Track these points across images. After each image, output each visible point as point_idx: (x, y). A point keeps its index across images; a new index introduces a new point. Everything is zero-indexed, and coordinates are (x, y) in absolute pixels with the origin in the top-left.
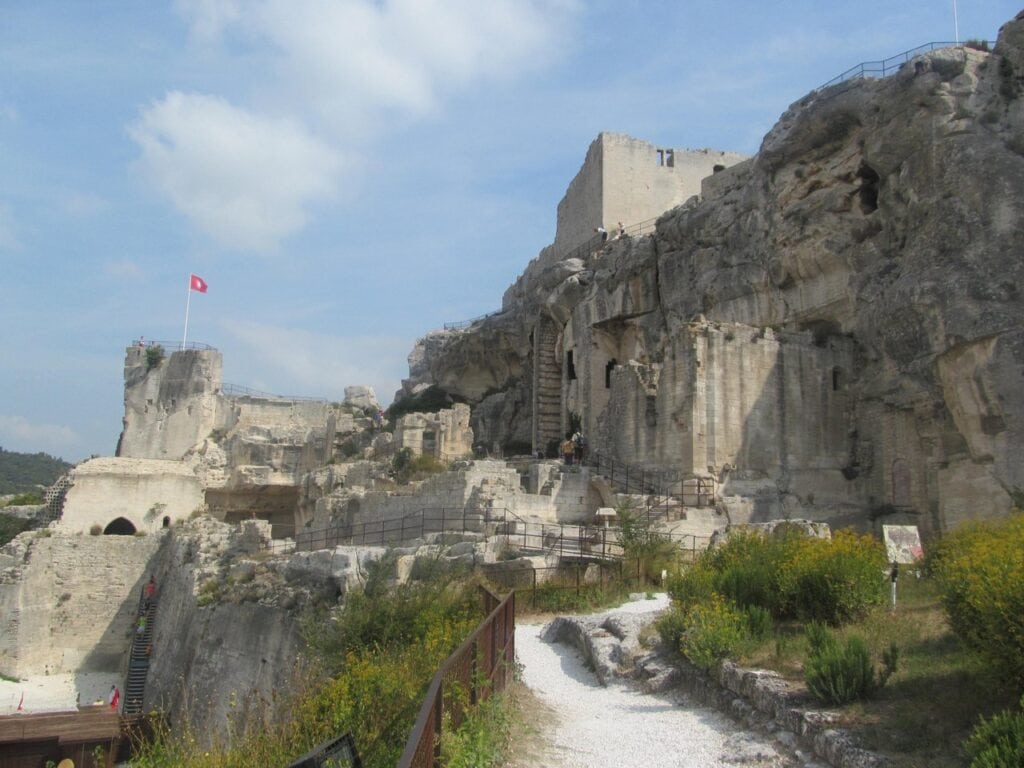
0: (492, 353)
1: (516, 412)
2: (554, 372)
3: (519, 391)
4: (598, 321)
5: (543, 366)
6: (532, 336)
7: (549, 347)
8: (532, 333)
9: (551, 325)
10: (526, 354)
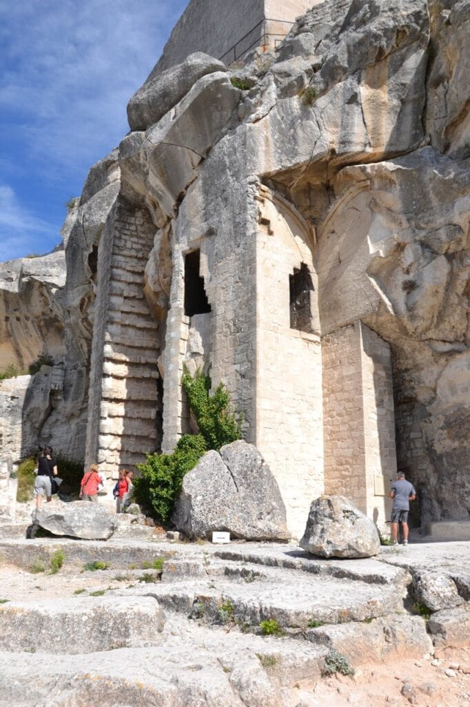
0: (18, 319)
1: (51, 409)
2: (139, 315)
3: (59, 372)
4: (274, 168)
5: (117, 301)
6: (93, 257)
7: (132, 264)
8: (95, 248)
9: (138, 219)
10: (77, 302)
